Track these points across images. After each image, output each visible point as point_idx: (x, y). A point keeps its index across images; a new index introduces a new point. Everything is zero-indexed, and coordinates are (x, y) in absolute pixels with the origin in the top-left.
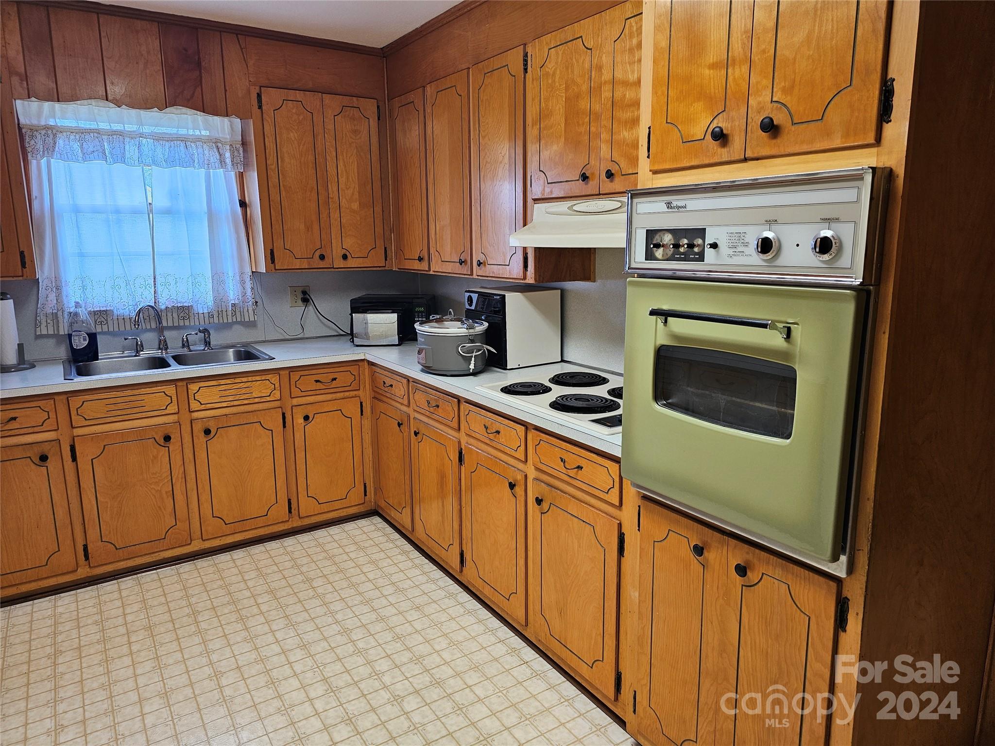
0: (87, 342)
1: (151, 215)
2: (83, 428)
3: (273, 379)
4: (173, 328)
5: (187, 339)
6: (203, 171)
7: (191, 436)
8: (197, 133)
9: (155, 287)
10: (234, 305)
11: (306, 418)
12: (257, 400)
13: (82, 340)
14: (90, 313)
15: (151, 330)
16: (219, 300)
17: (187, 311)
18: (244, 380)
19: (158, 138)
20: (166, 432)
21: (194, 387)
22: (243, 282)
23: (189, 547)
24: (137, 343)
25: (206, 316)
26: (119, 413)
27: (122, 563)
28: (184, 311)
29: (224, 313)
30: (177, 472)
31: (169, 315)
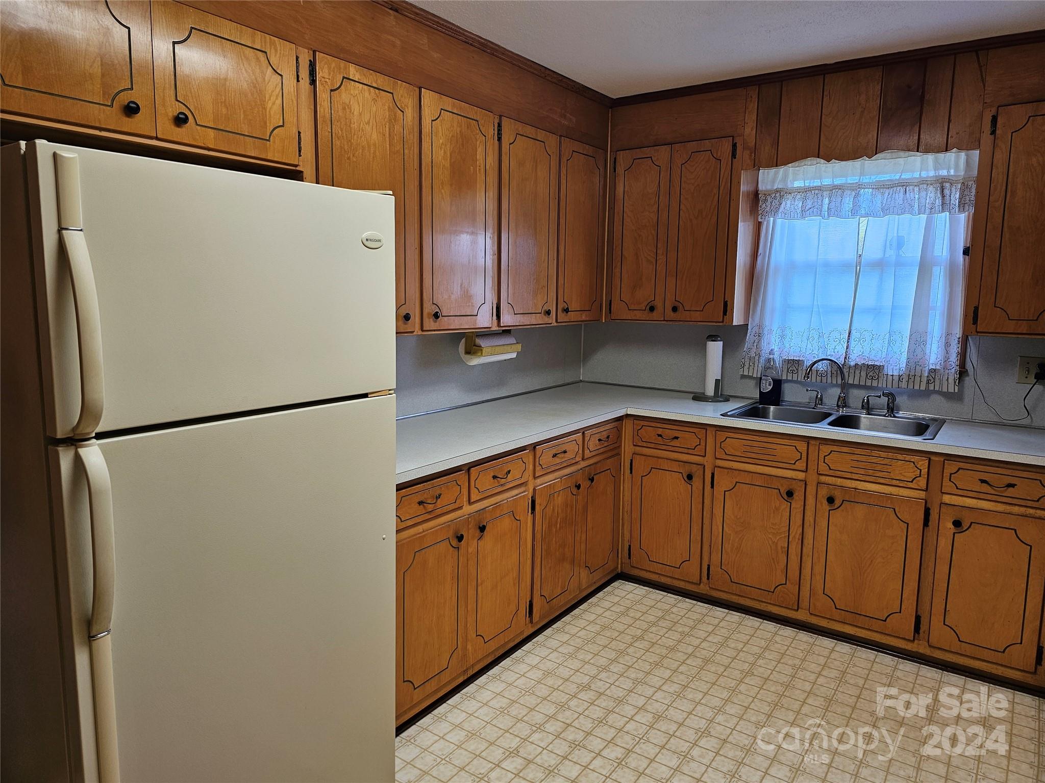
0: (771, 387)
1: (858, 267)
2: (723, 461)
3: (920, 463)
4: (859, 387)
5: (868, 400)
6: (924, 217)
7: (814, 499)
8: (924, 174)
9: (848, 342)
10: (933, 371)
11: (957, 524)
12: (894, 482)
13: (768, 384)
14: (784, 361)
15: (836, 385)
16: (914, 364)
17: (877, 371)
18: (883, 454)
19: (880, 187)
20: (791, 487)
21: (825, 449)
22: (947, 345)
23: (794, 612)
24: (817, 395)
25: (896, 379)
26: (753, 456)
27: (734, 597)
28: (874, 370)
29: (917, 379)
30: (796, 531)
31: (857, 372)
